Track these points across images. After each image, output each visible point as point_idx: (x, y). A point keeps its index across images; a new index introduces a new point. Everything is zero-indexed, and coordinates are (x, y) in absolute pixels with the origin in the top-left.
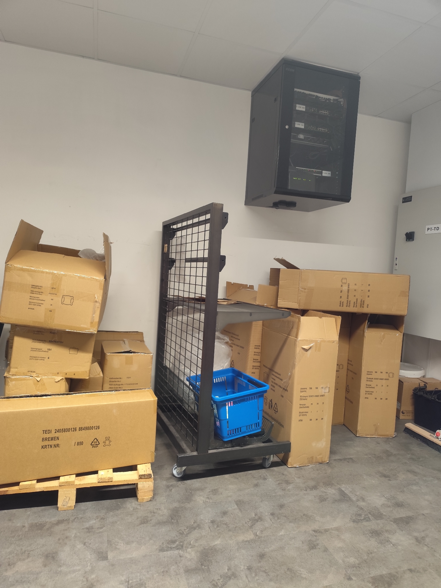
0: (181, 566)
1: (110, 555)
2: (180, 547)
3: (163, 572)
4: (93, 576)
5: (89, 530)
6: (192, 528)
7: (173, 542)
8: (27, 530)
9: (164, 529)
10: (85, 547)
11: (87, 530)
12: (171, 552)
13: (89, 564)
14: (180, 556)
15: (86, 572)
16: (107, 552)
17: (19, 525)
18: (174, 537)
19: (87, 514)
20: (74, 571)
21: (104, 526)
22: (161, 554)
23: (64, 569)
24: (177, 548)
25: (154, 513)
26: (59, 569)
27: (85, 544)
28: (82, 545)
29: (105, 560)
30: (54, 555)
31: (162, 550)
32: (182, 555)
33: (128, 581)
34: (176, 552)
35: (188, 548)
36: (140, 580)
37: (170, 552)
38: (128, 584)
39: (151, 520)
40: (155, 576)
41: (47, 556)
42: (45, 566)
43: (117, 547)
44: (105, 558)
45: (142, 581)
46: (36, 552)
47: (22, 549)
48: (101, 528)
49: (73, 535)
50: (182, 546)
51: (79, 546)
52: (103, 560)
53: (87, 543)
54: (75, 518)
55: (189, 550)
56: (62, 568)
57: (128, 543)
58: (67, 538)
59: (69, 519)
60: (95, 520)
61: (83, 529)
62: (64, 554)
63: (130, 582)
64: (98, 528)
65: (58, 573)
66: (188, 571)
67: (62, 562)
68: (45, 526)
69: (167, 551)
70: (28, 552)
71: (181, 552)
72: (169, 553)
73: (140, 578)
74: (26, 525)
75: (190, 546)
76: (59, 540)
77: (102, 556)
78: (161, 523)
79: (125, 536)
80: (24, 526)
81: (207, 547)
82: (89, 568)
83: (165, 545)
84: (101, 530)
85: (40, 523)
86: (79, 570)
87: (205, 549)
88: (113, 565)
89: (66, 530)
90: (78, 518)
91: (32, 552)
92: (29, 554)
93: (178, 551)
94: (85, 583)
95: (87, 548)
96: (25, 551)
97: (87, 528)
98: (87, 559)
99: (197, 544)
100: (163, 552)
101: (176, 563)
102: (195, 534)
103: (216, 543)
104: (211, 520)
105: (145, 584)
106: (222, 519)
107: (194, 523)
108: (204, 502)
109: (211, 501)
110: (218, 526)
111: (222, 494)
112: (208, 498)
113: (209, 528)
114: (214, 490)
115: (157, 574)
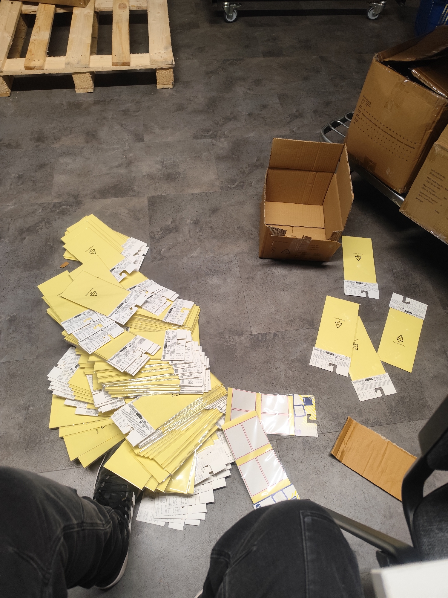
0: (213, 153)
1: (147, 138)
2: (214, 136)
3: (195, 157)
4: (131, 155)
5: (126, 112)
6: (227, 119)
7: (208, 131)
8: (65, 108)
9: (199, 118)
10: (122, 128)
11: (123, 113)
12: (204, 140)
13: (127, 144)
14: (213, 145)
15: (124, 151)
16: (143, 134)
17: (57, 102)
18: (209, 126)
19: (122, 97)
20: (114, 149)
21: (140, 110)
22: (195, 141)
24: (211, 137)
25: (190, 100)
26: (100, 146)
27: (122, 126)
28: (120, 127)
29: (141, 142)
30: (94, 133)
31: (196, 137)
32: (215, 144)
33: (163, 162)
34: (209, 140)
35: (221, 137)
36: (174, 162)
37: (203, 140)
38: (163, 164)
39: (187, 108)
40: (187, 159)
41: (88, 134)
42: (87, 142)
43: (153, 131)
44: (142, 140)
45: (175, 163)
46: (77, 130)
47: (64, 126)
48: (137, 112)
49: (110, 117)
50: (216, 136)
51: (117, 127)
52: (139, 142)
53: (124, 125)
54: (111, 100)
55: (222, 139)
56: (103, 146)
57: (163, 128)
58: (104, 118)
59: (105, 101)
60: (131, 103)
61: (119, 111)
62: (103, 133)
63: (165, 162)
64: (134, 111)
65: (99, 149)
66: (219, 158)
67: (102, 140)
68: (82, 105)
69: (201, 138)
70: (70, 129)
71: (214, 141)
72: (202, 141)
73: (174, 160)
74: (64, 103)
75: (224, 136)
76: (97, 119)
77: (139, 139)
78: (196, 112)
79: (161, 121)
80: (62, 104)
81: (240, 139)
82: (127, 148)
83: (199, 133)
84: (137, 114)
85: (77, 102)
86: (118, 149)
87: (238, 140)
88: (149, 147)
89: (103, 111)
90: (113, 100)
91: (73, 129)
92: (71, 130)
93: (212, 139)
94: (124, 160)
95: (124, 129)
96: (67, 127)
97: (123, 111)
98: (125, 140)
99: (230, 135)
100: (197, 139)
101: (208, 150)
102: (230, 125)
103: (250, 135)
104: (248, 113)
105: (178, 165)
106: (260, 113)
107: (231, 114)
108: (244, 93)
109: (252, 93)
110: (254, 119)
111: (265, 85)
112: (249, 89)
113: (246, 120)
114: (258, 80)
115: (190, 159)
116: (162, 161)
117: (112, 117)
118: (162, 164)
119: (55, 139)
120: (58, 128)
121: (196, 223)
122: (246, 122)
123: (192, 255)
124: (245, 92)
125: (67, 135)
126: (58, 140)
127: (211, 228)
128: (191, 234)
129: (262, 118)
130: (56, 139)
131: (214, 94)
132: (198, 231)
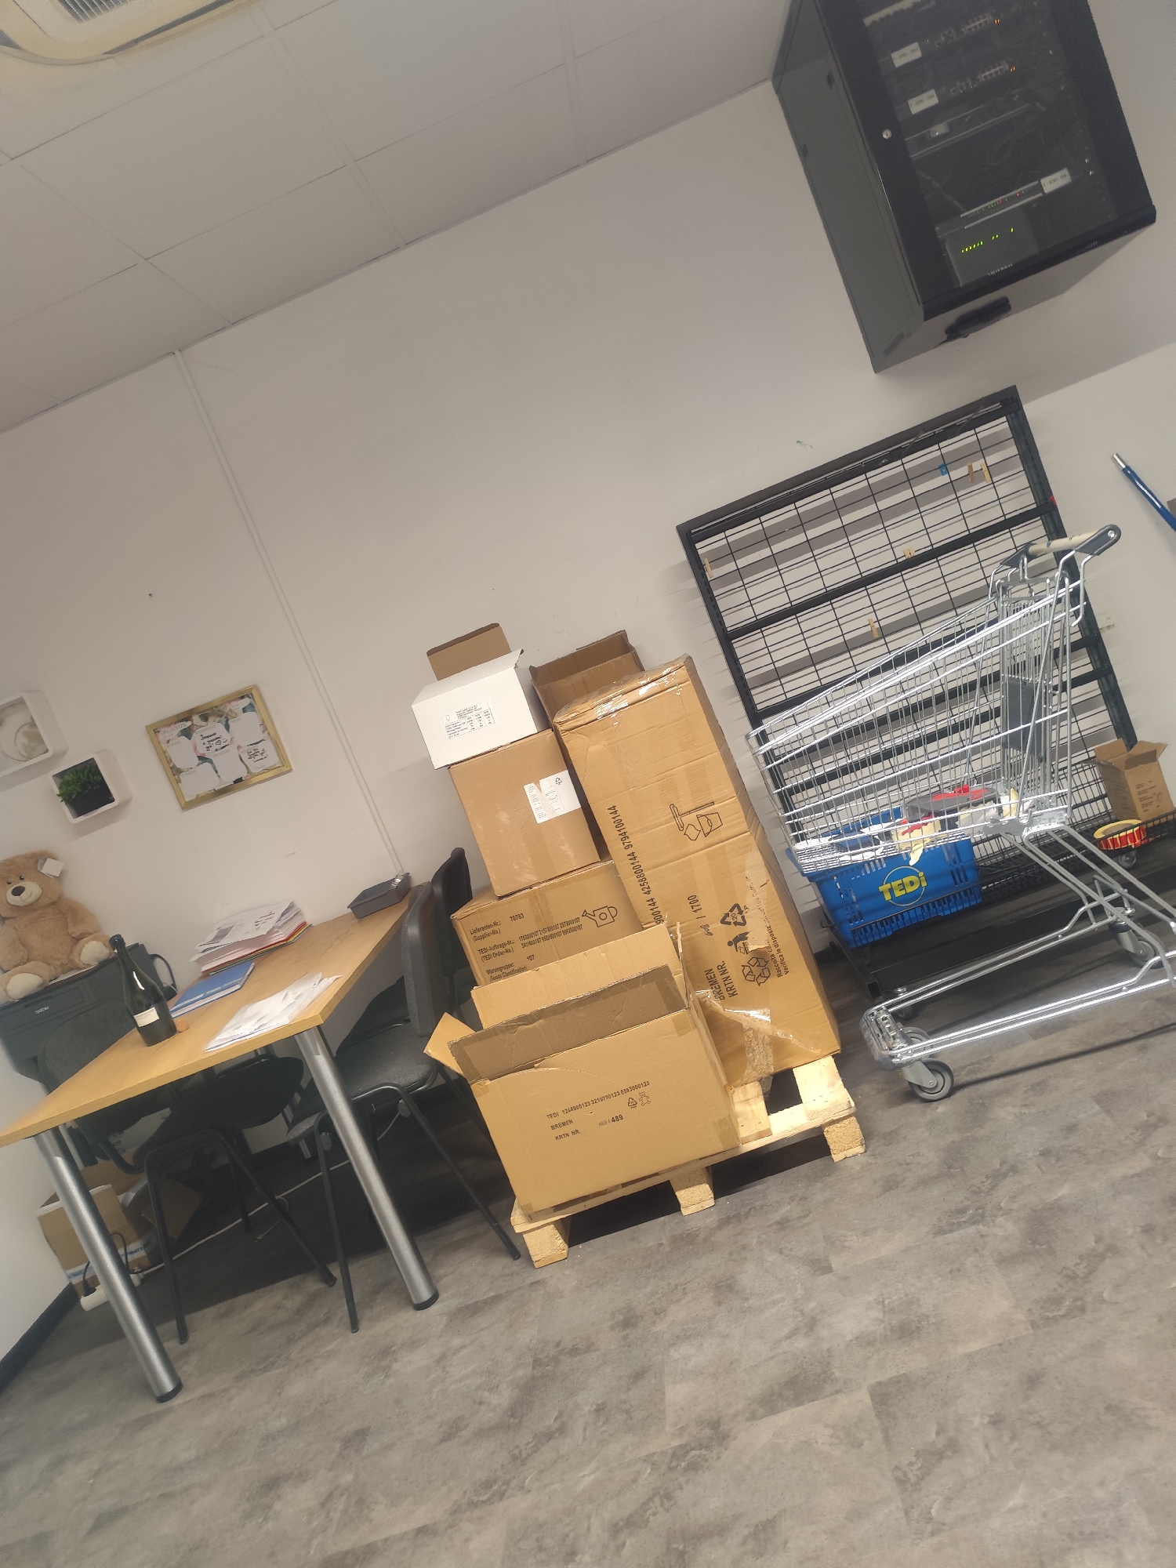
0: (988, 1254)
1: (836, 1262)
2: (979, 1218)
3: (951, 1272)
4: (812, 1305)
5: (783, 1225)
6: (998, 1177)
7: (961, 1212)
8: (668, 1249)
9: (936, 1192)
10: (783, 1256)
11: (779, 1226)
12: (960, 1232)
13: (799, 1285)
14: (982, 1236)
15: (796, 1301)
16: (828, 1257)
17: (650, 1244)
18: (961, 1202)
19: (769, 1197)
20: (774, 1303)
21: (811, 1212)
22: (940, 1239)
23: (753, 1302)
24: (973, 1222)
25: (907, 1164)
26: (746, 1305)
27: (781, 1252)
28: (777, 1255)
29: (827, 1273)
30: (729, 1282)
31: (940, 1231)
32: (985, 1233)
33: (883, 1302)
34: (972, 1230)
35: (996, 1216)
36: (907, 1295)
37: (958, 1232)
38: (884, 1307)
39: (904, 1180)
40: (935, 1282)
41: (717, 1288)
42: (719, 1304)
43: (846, 1244)
44: (828, 1269)
45: (910, 1297)
46: (696, 1284)
47: (669, 1284)
48: (805, 1217)
49: (755, 1241)
50: (983, 1216)
51: (772, 1257)
52: (823, 1274)
53: (784, 1250)
54: (750, 1209)
55: (1000, 1220)
56: (750, 1302)
57: (865, 1233)
58: (744, 1248)
59: (739, 1214)
60: (789, 1203)
61: (770, 1226)
62: (748, 1276)
63: (887, 1301)
64: (799, 1218)
65: (746, 1312)
66: (1006, 1261)
67: (748, 1291)
68: (697, 1236)
69: (951, 1231)
70: (682, 1287)
71: (981, 1227)
72: (956, 1235)
73: (905, 1292)
74: (664, 1241)
75: (1001, 1213)
76: (731, 1254)
77: (821, 1267)
78: (926, 1182)
79: (857, 1221)
80: (661, 1244)
81: (1039, 1208)
82: (800, 1292)
83: (944, 1222)
84: (806, 1221)
85: (687, 1232)
86: (783, 1299)
87: (1035, 1211)
88: (845, 1279)
89: (739, 1234)
90: (755, 1208)
91: (688, 1285)
92: (684, 1289)
93: (976, 1226)
94: (800, 1319)
95: (786, 1258)
96: (676, 1286)
97: (777, 1223)
98: (792, 1277)
99: (1015, 1206)
100: (944, 1234)
101: (976, 1251)
102: (1009, 1186)
103: (1060, 1194)
104: (1040, 1151)
105: (918, 1300)
106: (1066, 1143)
107: (1001, 1165)
108: (1017, 1117)
109: (1034, 1111)
110: (1058, 1160)
111: (1057, 1088)
112: (1026, 1105)
113: (1039, 1167)
114: (1038, 1084)
115: (940, 1279)
116: (881, 1300)
117: (757, 1242)
118: (881, 1306)
119: (656, 1314)
120: (660, 1292)
121: (996, 1421)
122: (1041, 1169)
123: (1011, 1504)
124: (1018, 1115)
125: (679, 1300)
126: (662, 1315)
127: (1039, 1425)
128: (993, 1451)
129: (1076, 1151)
130: (659, 1313)
131: (953, 1137)
132: (1006, 1439)
